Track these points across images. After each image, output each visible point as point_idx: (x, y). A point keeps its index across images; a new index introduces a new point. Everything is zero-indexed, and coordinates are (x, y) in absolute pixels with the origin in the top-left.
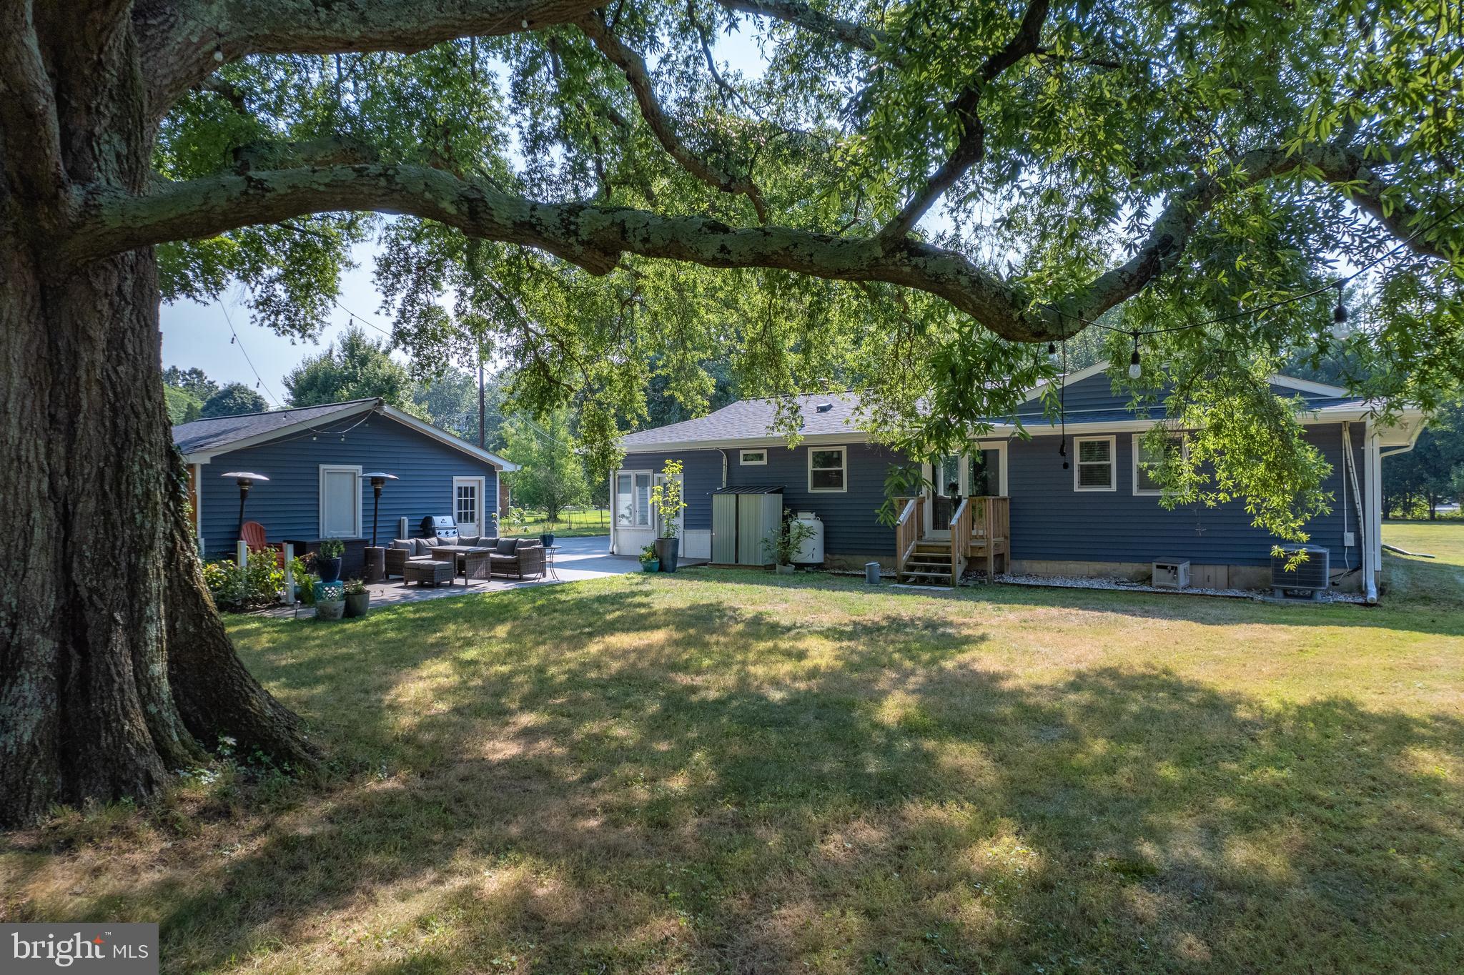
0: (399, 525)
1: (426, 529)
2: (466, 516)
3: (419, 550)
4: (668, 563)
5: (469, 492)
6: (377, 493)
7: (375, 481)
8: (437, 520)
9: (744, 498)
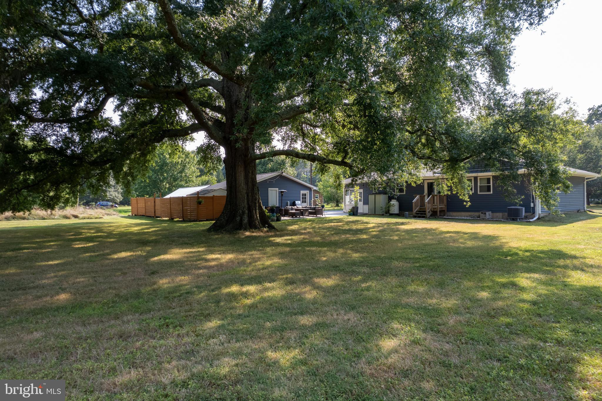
0: (287, 203)
1: (294, 204)
2: (304, 201)
3: (292, 209)
4: (355, 213)
5: (305, 195)
6: (282, 195)
7: (282, 192)
8: (297, 202)
9: (377, 196)
